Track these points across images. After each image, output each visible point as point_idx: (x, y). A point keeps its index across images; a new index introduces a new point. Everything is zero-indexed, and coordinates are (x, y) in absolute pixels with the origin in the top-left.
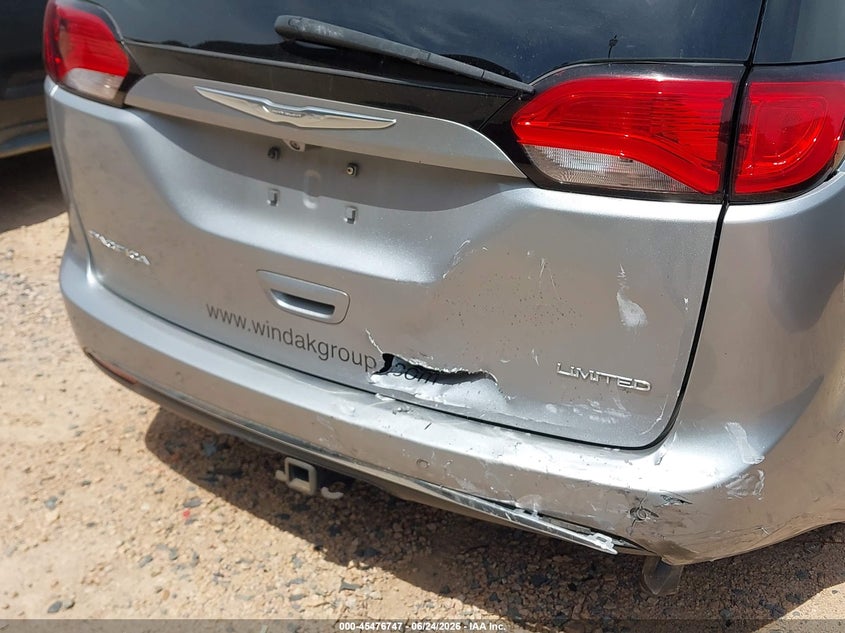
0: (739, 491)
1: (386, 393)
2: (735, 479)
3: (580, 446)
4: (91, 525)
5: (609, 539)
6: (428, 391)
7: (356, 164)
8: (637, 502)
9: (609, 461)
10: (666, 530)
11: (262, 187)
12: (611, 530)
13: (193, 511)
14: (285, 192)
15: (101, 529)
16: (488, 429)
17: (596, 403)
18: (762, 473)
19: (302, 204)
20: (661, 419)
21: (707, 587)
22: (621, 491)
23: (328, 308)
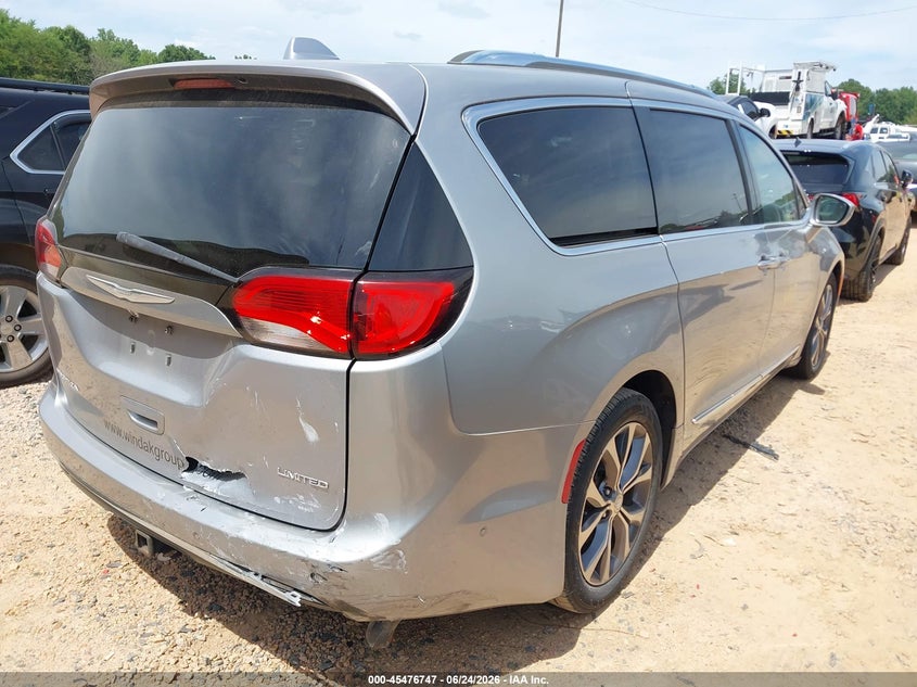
0: (383, 564)
1: (189, 485)
2: (377, 555)
3: (292, 527)
4: (37, 574)
5: (299, 595)
6: (212, 485)
7: (171, 327)
8: (314, 568)
9: (303, 539)
10: (335, 591)
11: (127, 341)
12: (303, 589)
13: (111, 570)
14: (139, 344)
15: (42, 578)
16: (240, 513)
17: (301, 497)
18: (401, 553)
19: (145, 352)
20: (338, 509)
21: (452, 652)
22: (303, 560)
23: (154, 423)
